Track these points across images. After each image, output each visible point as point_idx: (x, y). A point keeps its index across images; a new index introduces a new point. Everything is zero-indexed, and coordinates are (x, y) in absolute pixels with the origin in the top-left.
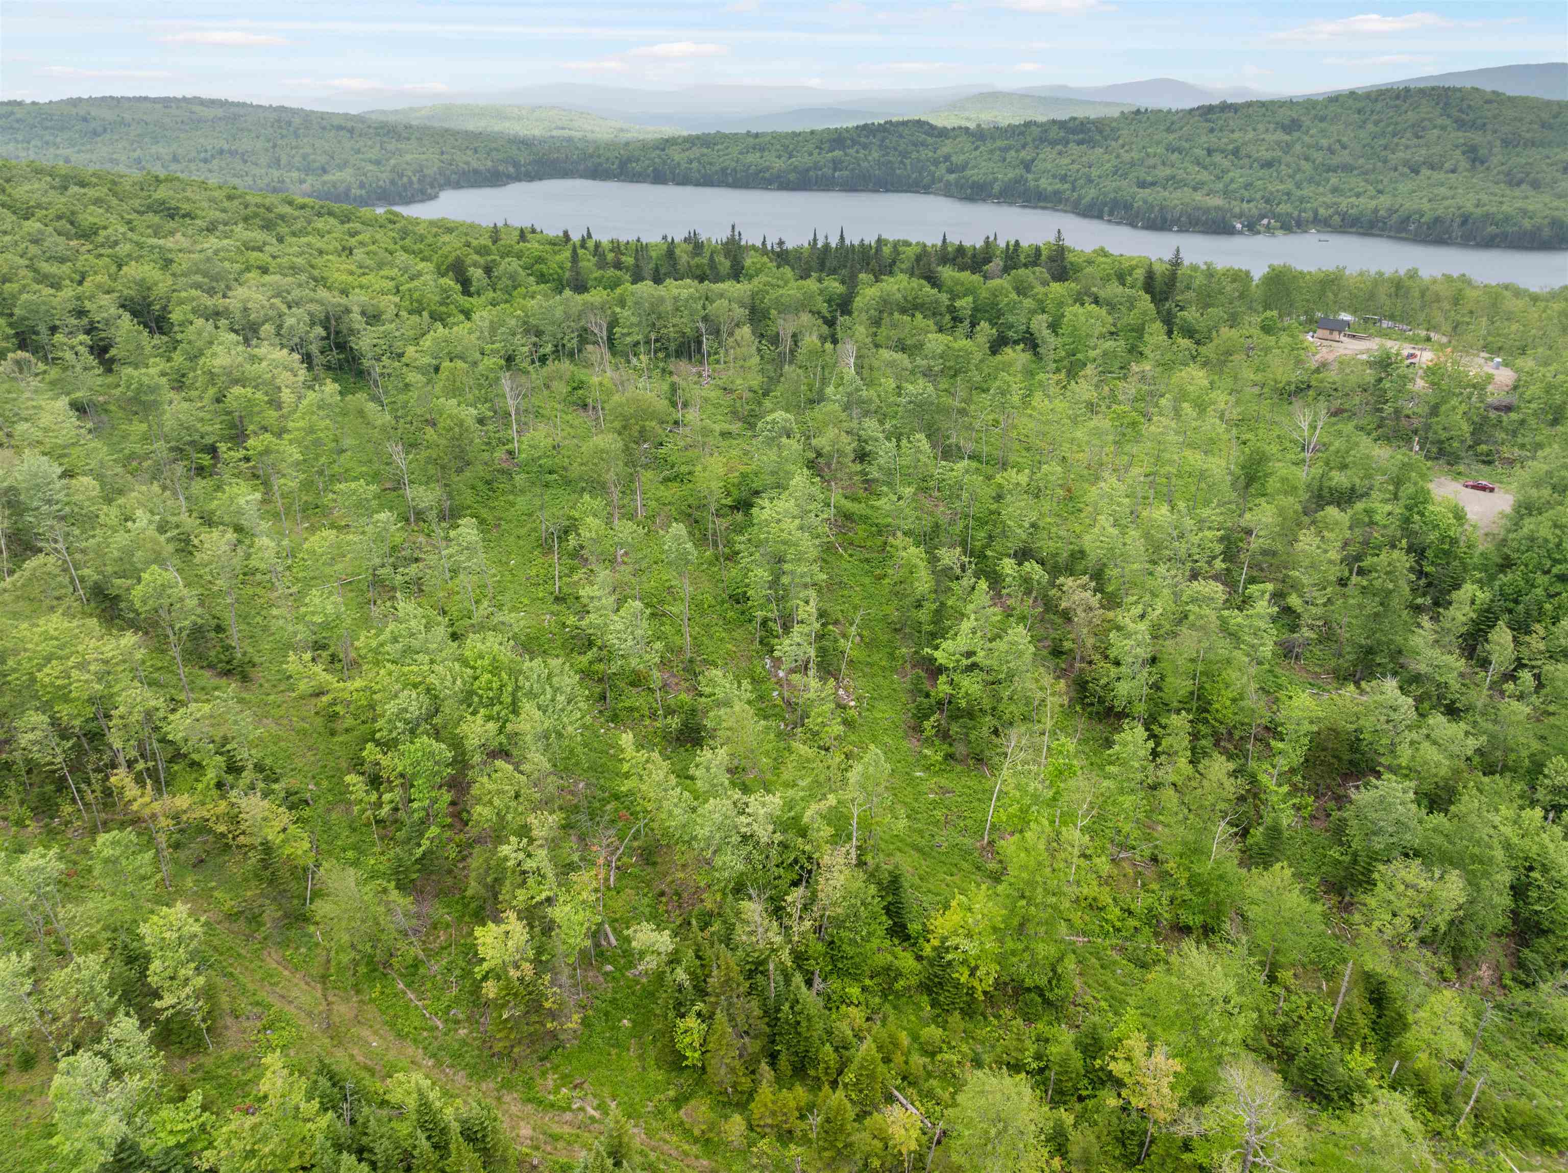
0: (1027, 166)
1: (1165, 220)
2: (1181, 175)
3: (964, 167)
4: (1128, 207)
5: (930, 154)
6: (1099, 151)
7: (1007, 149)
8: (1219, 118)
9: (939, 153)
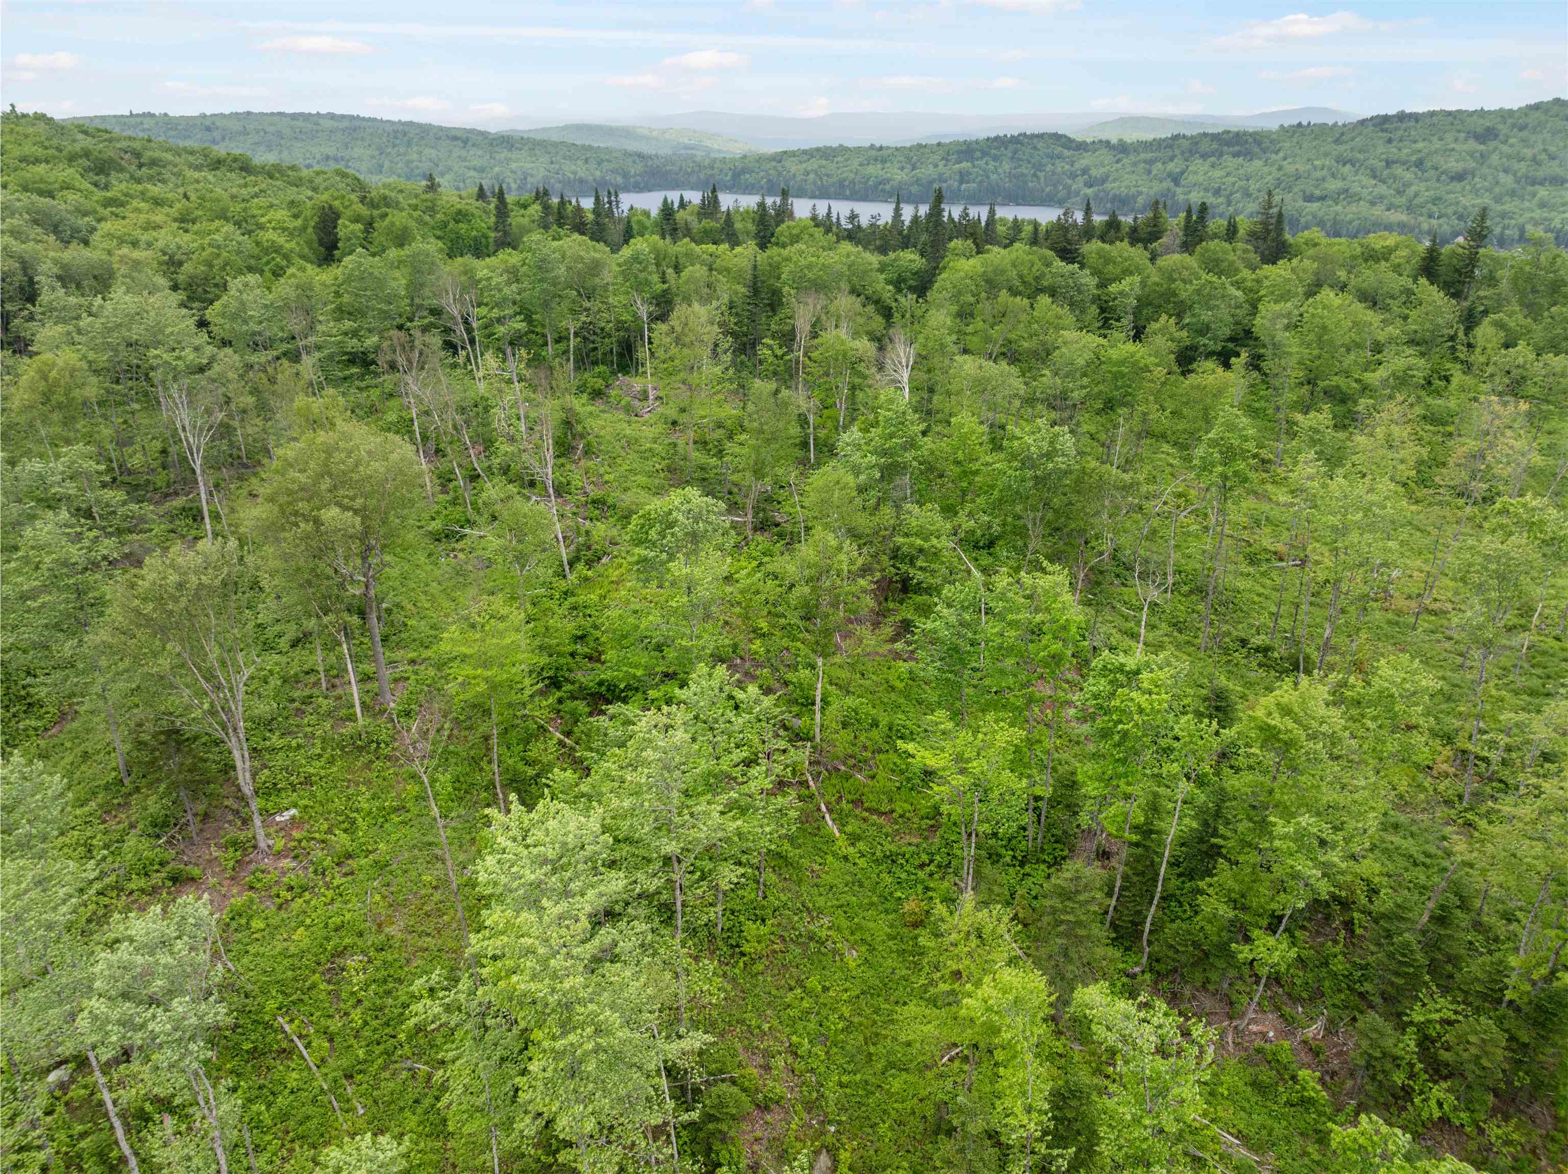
0: (1176, 179)
2: (1355, 188)
3: (1103, 180)
5: (1067, 167)
6: (1257, 163)
7: (1151, 162)
8: (1398, 129)
9: (1077, 166)
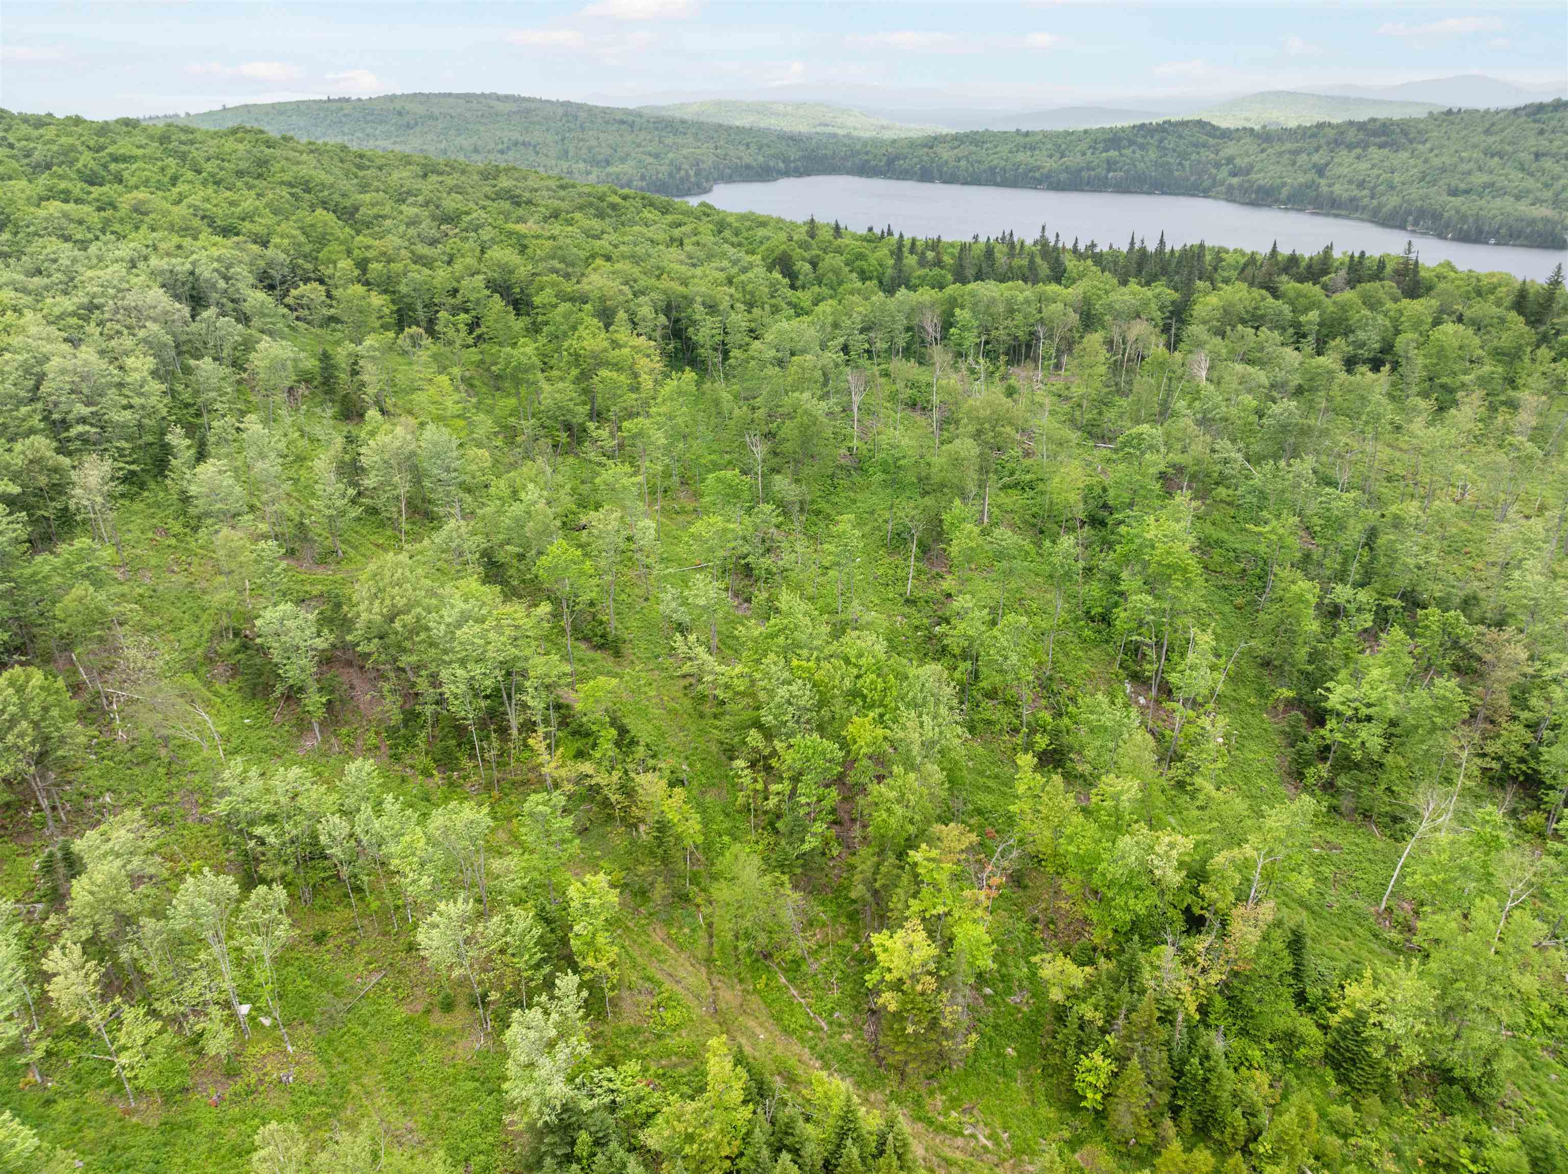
0: (1320, 171)
1: (1480, 231)
2: (1501, 182)
3: (1249, 170)
4: (1436, 216)
5: (1212, 156)
6: (1404, 155)
7: (1296, 152)
8: (1552, 118)
9: (1221, 154)
